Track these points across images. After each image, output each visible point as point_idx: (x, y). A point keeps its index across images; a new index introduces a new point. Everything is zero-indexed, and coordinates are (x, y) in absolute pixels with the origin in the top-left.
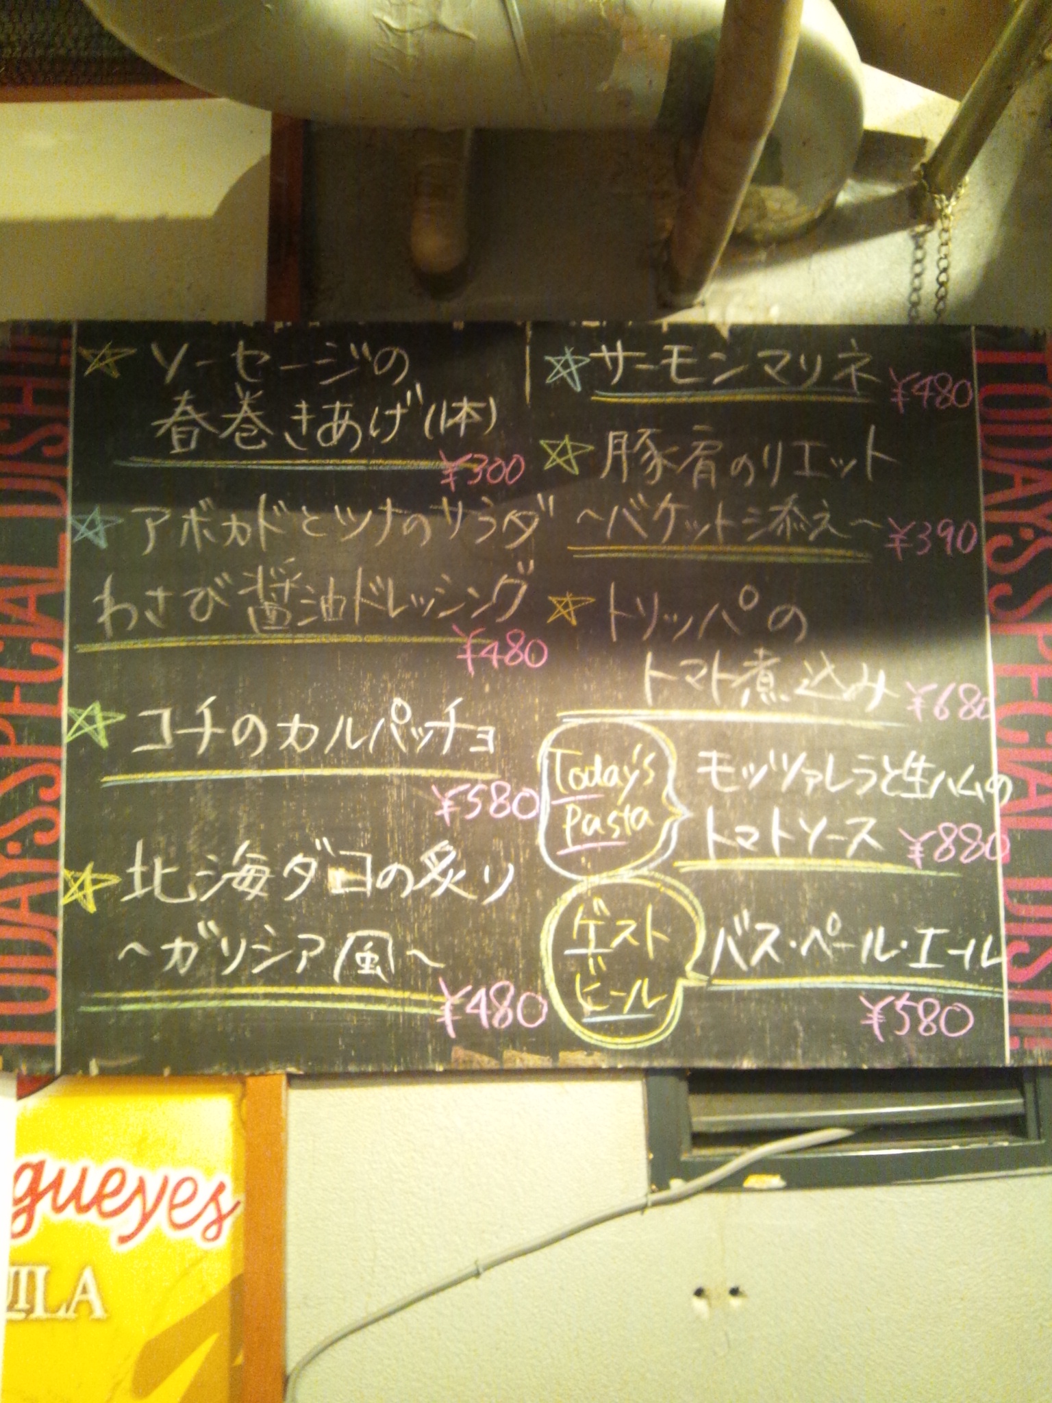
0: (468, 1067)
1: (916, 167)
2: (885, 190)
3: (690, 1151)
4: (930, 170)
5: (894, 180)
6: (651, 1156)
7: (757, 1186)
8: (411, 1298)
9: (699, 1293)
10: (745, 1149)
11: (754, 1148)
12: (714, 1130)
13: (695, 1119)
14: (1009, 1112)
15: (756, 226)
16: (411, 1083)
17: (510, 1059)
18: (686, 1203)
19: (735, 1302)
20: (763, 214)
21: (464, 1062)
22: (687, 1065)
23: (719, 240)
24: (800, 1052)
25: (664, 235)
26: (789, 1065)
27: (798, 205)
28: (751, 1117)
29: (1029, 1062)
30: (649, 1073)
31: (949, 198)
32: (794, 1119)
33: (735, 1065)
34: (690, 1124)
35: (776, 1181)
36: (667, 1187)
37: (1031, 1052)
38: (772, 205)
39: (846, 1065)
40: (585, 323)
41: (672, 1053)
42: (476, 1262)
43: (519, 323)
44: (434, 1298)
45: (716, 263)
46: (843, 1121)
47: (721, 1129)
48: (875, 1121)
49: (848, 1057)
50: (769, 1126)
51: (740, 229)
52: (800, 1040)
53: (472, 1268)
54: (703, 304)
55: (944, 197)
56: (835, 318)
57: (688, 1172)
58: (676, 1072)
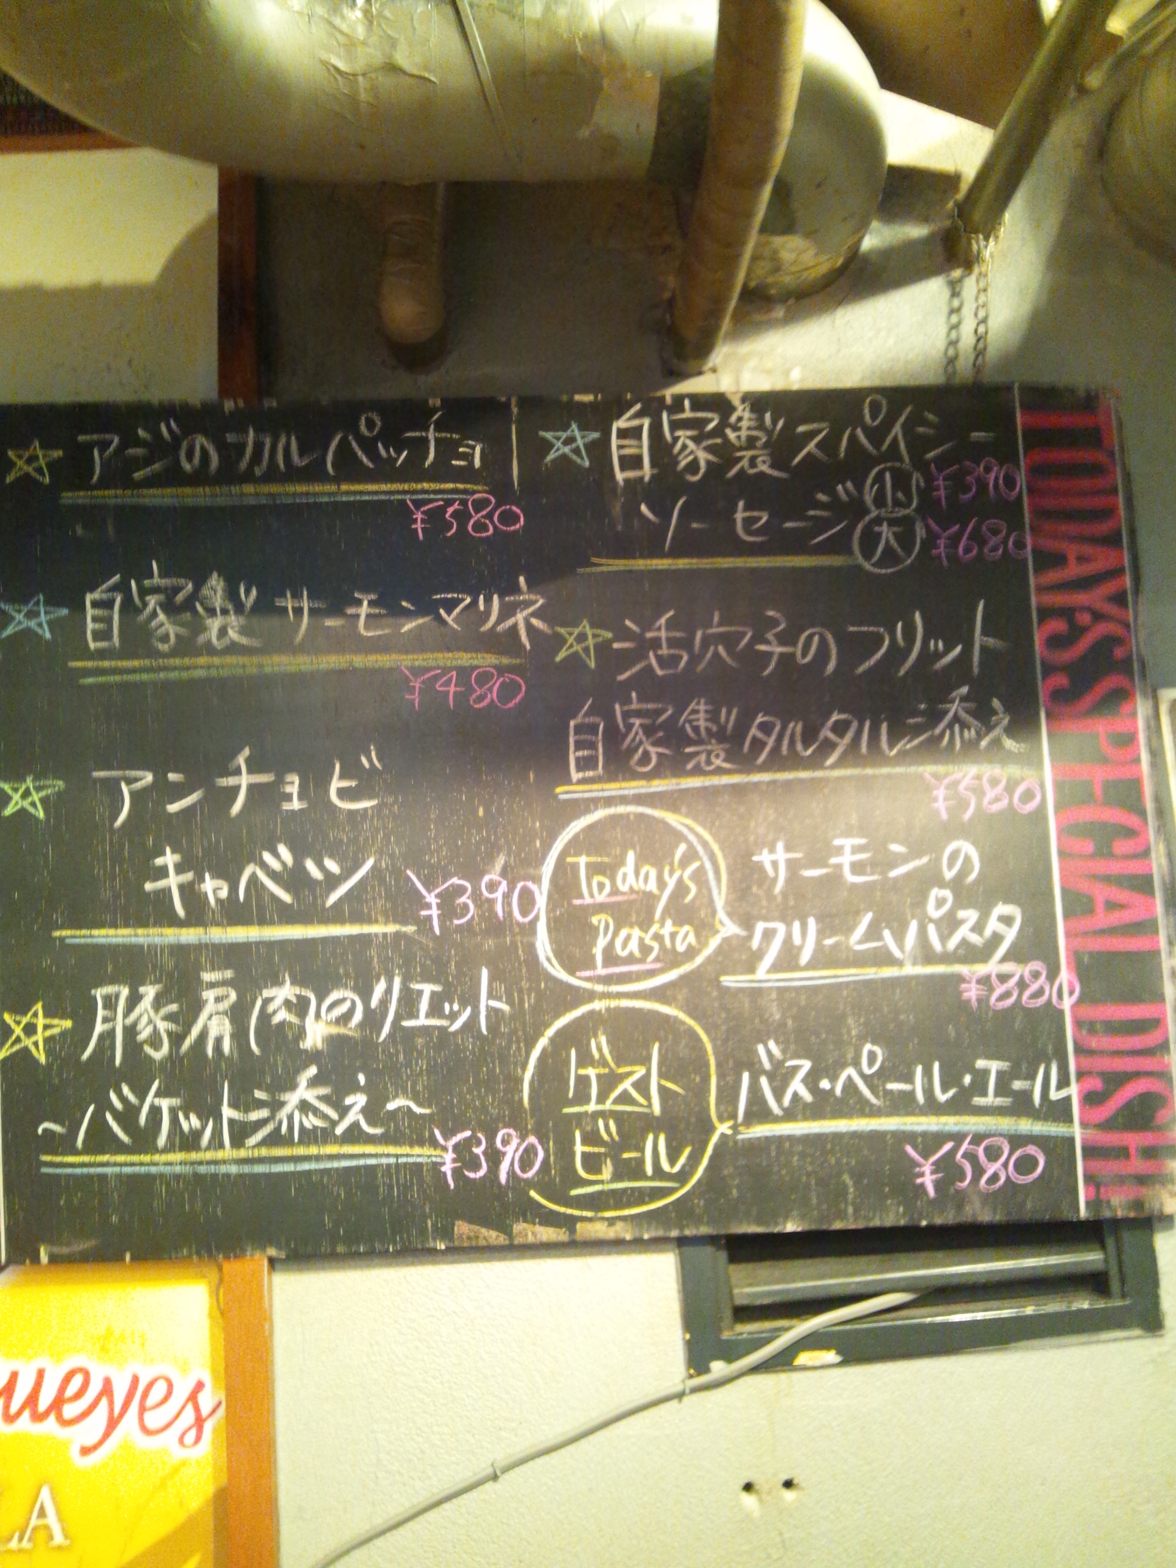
0: (474, 1244)
1: (951, 204)
2: (916, 231)
3: (732, 1328)
4: (963, 209)
5: (926, 220)
6: (688, 1336)
7: (810, 1363)
8: (422, 1506)
9: (748, 1487)
10: (794, 1322)
11: (807, 1319)
12: (758, 1302)
13: (736, 1291)
14: (1089, 1268)
15: (770, 280)
16: (412, 1264)
17: (520, 1232)
18: (729, 1387)
19: (789, 1495)
20: (777, 268)
21: (469, 1238)
22: (723, 1232)
23: (727, 300)
24: (850, 1210)
25: (667, 295)
26: (838, 1225)
27: (816, 255)
28: (800, 1285)
29: (1107, 1214)
30: (682, 1242)
31: (987, 239)
32: (849, 1284)
33: (776, 1230)
34: (731, 1296)
35: (831, 1356)
36: (707, 1370)
37: (1108, 1202)
38: (786, 256)
39: (902, 1222)
40: (577, 398)
41: (705, 1220)
42: (492, 1465)
43: (503, 399)
44: (447, 1506)
45: (726, 324)
46: (903, 1284)
47: (766, 1301)
48: (940, 1283)
49: (904, 1214)
50: (822, 1294)
51: (753, 284)
52: (850, 1197)
53: (490, 1471)
54: (714, 370)
55: (981, 237)
56: (863, 379)
57: (730, 1352)
58: (712, 1240)
